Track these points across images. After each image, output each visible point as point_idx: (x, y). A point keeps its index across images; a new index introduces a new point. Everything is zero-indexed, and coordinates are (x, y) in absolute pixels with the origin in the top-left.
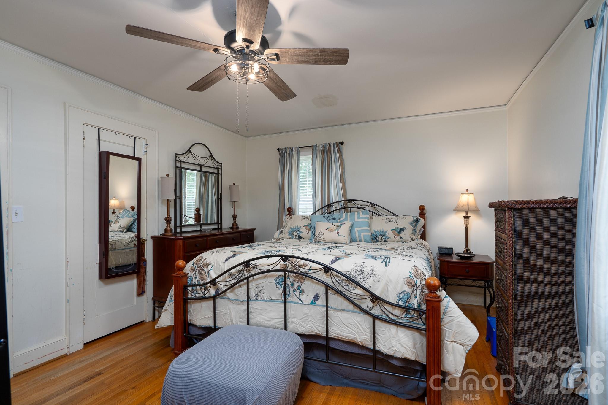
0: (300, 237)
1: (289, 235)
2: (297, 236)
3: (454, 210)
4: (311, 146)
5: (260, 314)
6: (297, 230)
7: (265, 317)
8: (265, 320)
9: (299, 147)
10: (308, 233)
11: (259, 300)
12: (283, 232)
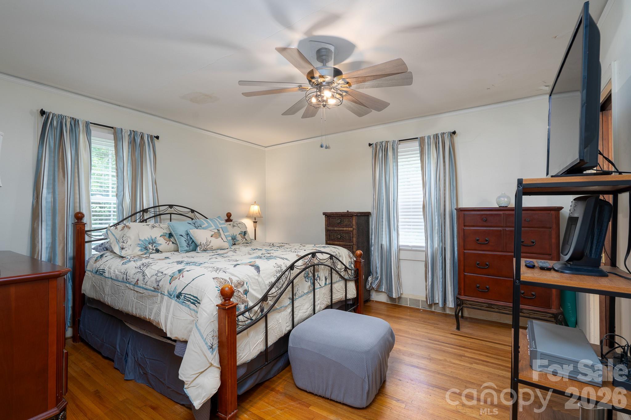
0: (157, 251)
1: (141, 250)
2: (153, 250)
3: (246, 216)
4: (112, 128)
5: (300, 310)
6: (152, 242)
7: (303, 311)
8: (304, 313)
9: (91, 123)
10: (168, 245)
11: (297, 299)
12: (125, 247)
